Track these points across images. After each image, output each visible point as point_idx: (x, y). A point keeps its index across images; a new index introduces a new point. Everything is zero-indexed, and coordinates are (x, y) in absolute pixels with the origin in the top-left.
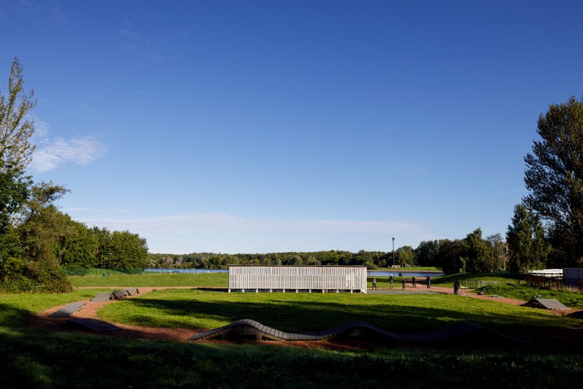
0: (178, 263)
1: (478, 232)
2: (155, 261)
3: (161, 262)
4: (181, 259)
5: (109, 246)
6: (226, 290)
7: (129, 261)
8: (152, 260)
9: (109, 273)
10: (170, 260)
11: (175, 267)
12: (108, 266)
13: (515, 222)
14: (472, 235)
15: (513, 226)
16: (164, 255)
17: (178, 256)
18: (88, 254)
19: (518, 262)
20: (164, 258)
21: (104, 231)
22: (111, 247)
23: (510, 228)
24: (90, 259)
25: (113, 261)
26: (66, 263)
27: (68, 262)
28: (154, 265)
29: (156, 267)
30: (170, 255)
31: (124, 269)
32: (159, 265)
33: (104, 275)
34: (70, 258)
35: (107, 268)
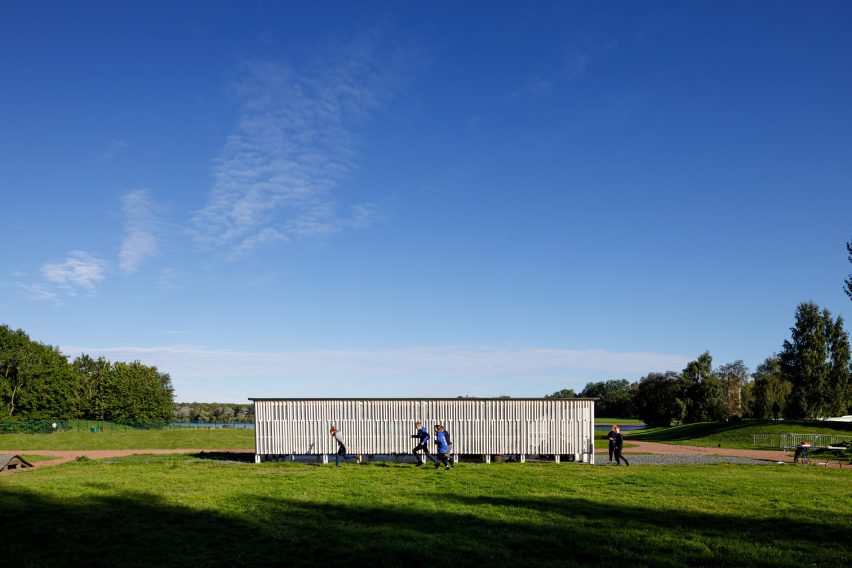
0: (241, 416)
1: (705, 359)
2: (207, 413)
3: (216, 414)
4: (245, 409)
5: (107, 385)
6: (250, 458)
7: (142, 410)
8: (203, 411)
9: (102, 428)
10: (230, 411)
11: (237, 420)
12: (108, 417)
13: (796, 335)
14: (696, 364)
15: (792, 341)
16: (222, 405)
17: (241, 406)
18: (63, 396)
19: (804, 403)
20: (220, 409)
21: (101, 363)
22: (110, 387)
23: (787, 345)
24: (68, 405)
25: (114, 409)
26: (25, 412)
27: (28, 410)
28: (207, 419)
29: (210, 422)
30: (229, 405)
31: (133, 421)
32: (214, 418)
33: (92, 430)
34: (30, 404)
35: (106, 419)
